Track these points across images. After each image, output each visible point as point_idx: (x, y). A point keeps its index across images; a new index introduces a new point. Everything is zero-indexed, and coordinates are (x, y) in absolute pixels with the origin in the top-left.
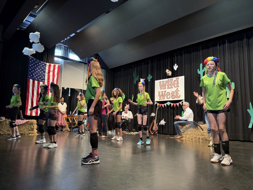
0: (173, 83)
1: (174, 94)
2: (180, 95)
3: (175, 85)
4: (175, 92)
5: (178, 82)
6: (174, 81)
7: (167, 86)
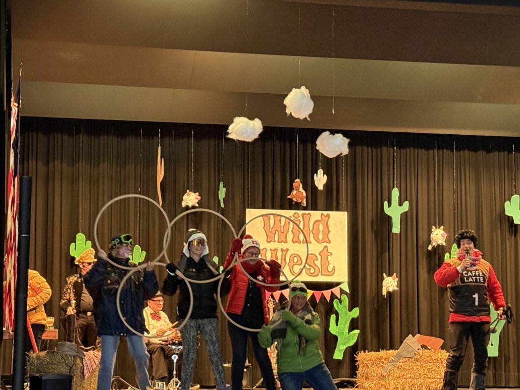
0: (311, 228)
1: (315, 262)
2: (334, 267)
3: (319, 234)
4: (319, 258)
5: (328, 228)
6: (315, 222)
7: (293, 235)
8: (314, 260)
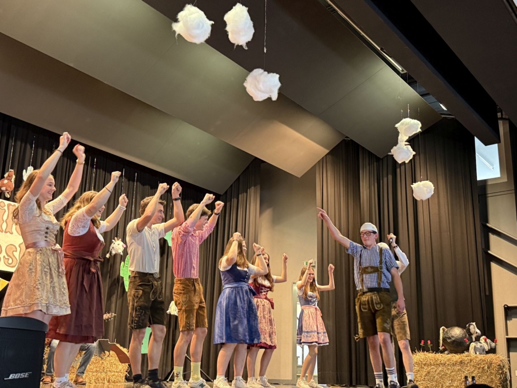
1: (14, 253)
4: (18, 249)
8: (13, 251)
